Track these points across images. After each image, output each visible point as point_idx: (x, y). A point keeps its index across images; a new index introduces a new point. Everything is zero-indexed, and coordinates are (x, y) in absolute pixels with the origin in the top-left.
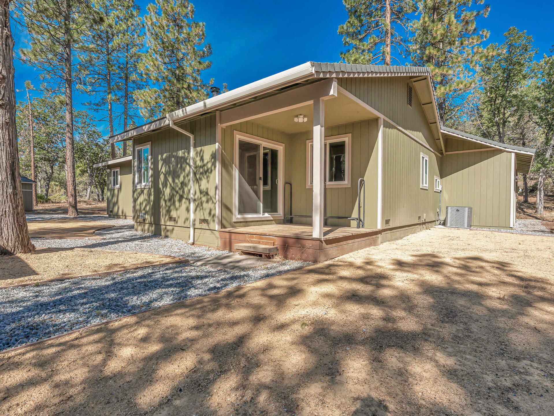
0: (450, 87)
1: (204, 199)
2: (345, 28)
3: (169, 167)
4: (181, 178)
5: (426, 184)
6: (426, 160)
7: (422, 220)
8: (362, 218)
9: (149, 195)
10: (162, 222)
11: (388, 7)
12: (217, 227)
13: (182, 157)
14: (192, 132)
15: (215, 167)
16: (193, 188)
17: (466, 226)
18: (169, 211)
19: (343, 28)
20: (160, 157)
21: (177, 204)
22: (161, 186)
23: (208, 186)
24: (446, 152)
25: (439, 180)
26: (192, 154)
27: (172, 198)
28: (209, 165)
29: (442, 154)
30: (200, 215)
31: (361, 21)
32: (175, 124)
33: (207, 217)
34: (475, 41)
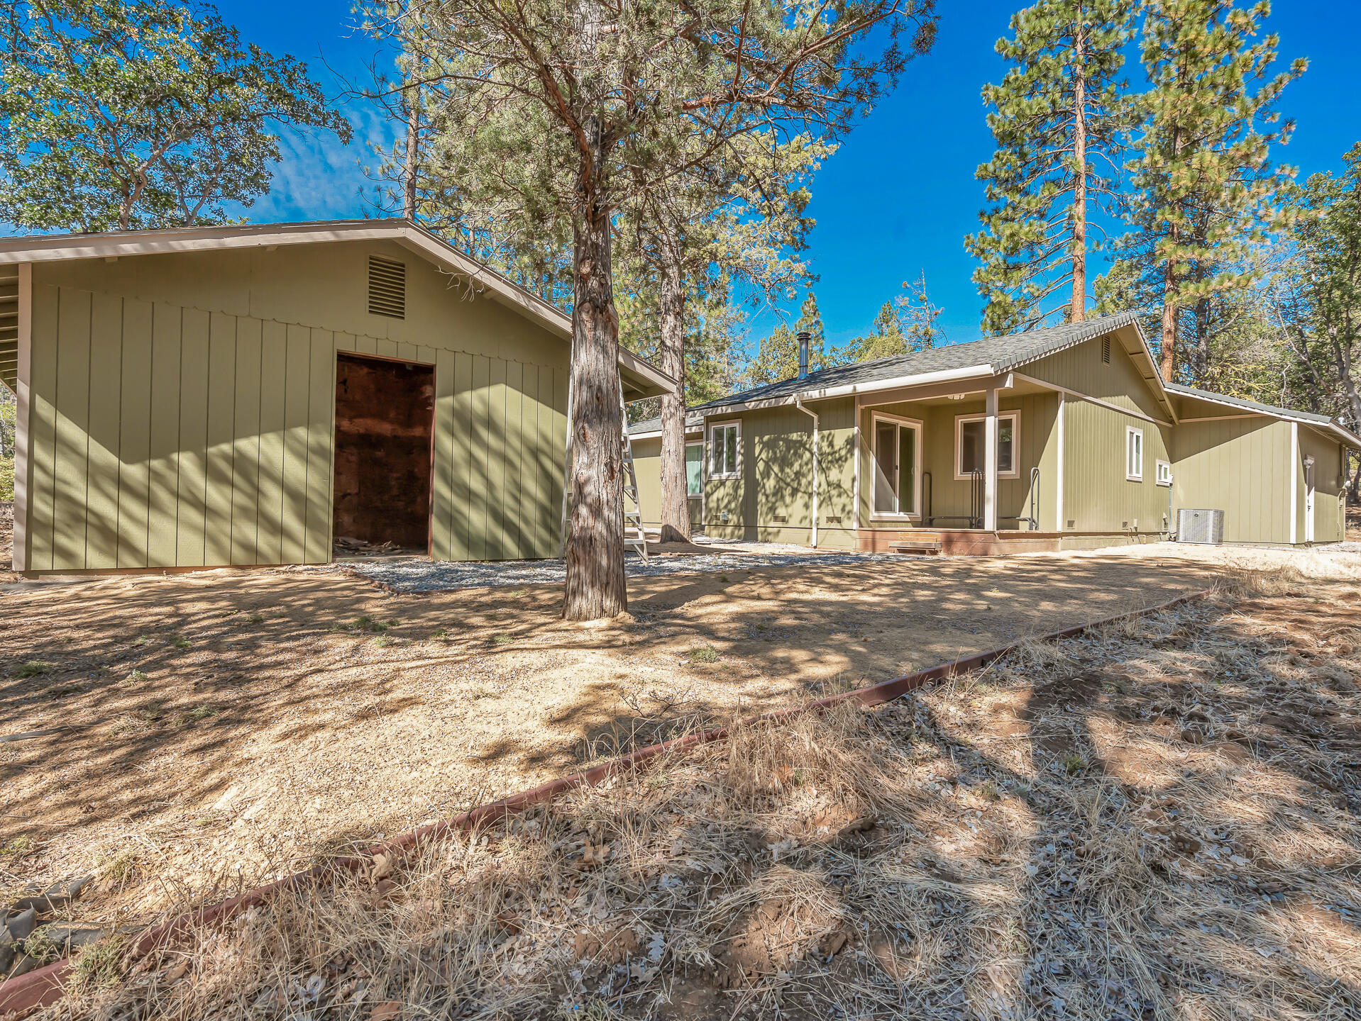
0: (1208, 284)
1: (834, 492)
2: (991, 168)
3: (775, 453)
4: (796, 467)
5: (1138, 472)
6: (1138, 437)
7: (1130, 528)
8: (1035, 517)
9: (736, 488)
10: (761, 523)
11: (1080, 126)
12: (855, 525)
13: (797, 441)
14: (816, 412)
15: (852, 455)
16: (817, 479)
17: (1210, 541)
18: (772, 509)
19: (986, 168)
20: (757, 439)
21: (788, 499)
22: (758, 476)
23: (839, 476)
24: (1180, 418)
25: (1166, 465)
26: (816, 437)
27: (778, 492)
28: (843, 452)
29: (1172, 422)
30: (827, 512)
31: (1022, 156)
32: (803, 404)
33: (838, 514)
34: (1263, 189)
